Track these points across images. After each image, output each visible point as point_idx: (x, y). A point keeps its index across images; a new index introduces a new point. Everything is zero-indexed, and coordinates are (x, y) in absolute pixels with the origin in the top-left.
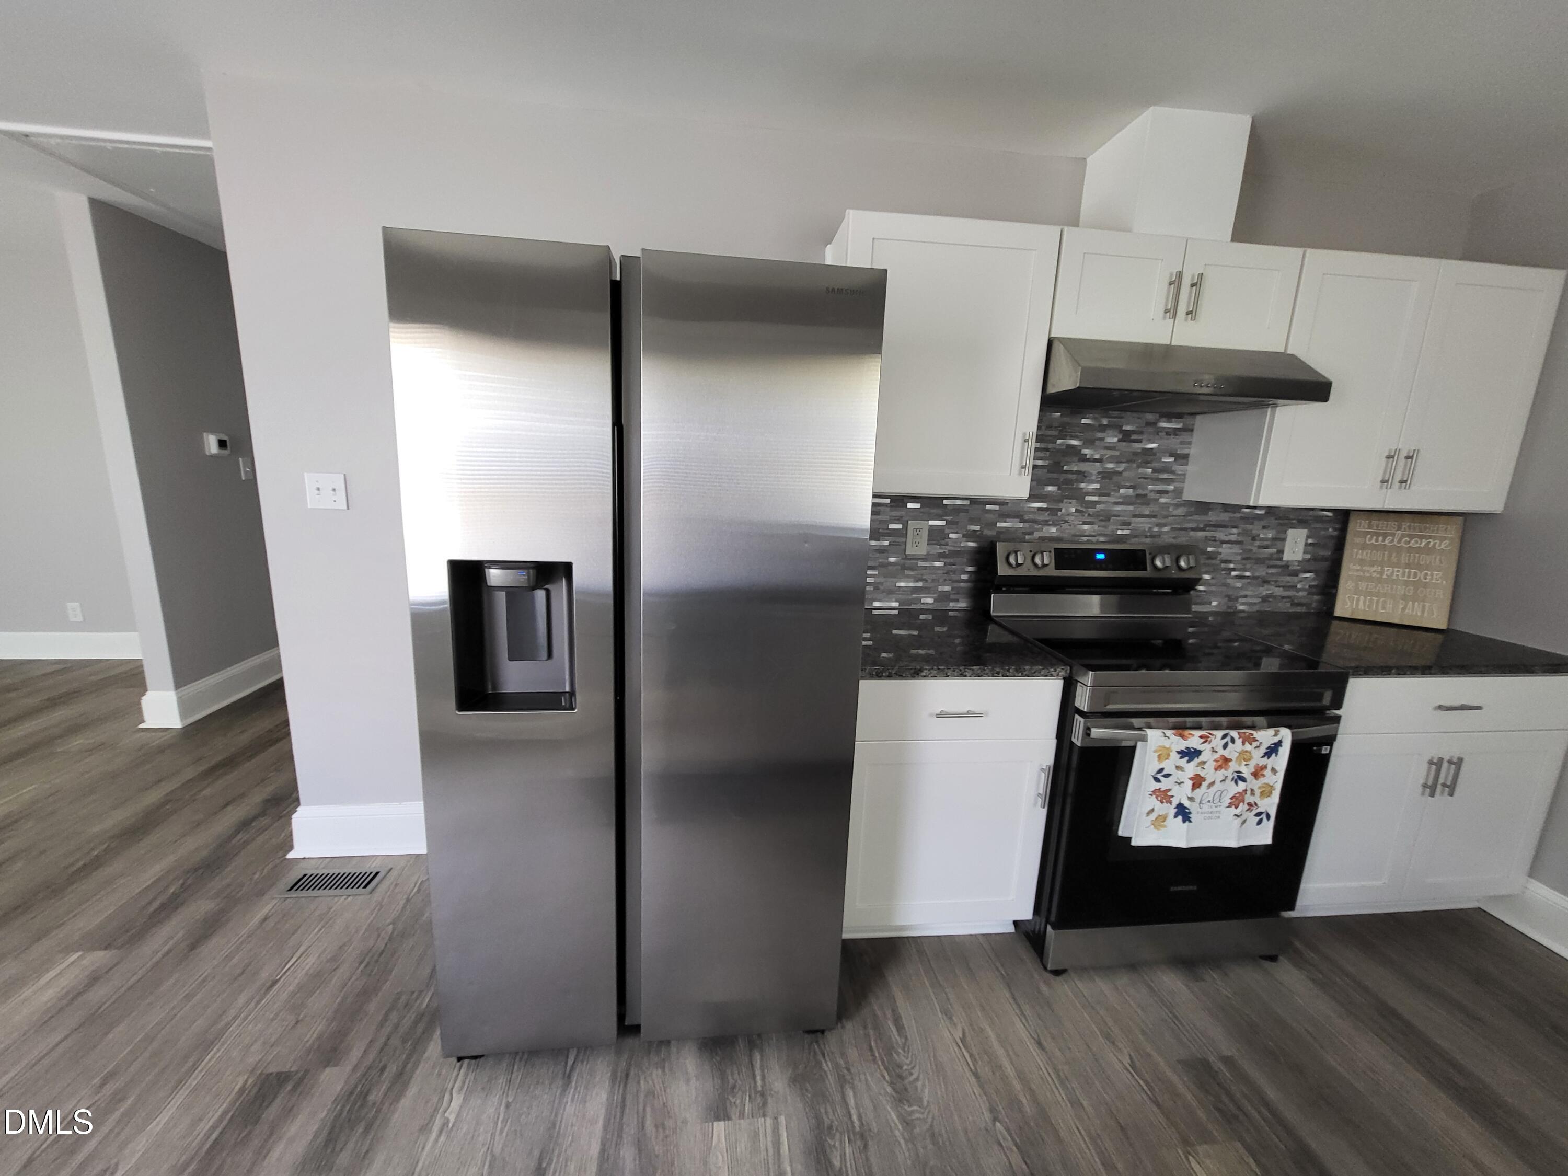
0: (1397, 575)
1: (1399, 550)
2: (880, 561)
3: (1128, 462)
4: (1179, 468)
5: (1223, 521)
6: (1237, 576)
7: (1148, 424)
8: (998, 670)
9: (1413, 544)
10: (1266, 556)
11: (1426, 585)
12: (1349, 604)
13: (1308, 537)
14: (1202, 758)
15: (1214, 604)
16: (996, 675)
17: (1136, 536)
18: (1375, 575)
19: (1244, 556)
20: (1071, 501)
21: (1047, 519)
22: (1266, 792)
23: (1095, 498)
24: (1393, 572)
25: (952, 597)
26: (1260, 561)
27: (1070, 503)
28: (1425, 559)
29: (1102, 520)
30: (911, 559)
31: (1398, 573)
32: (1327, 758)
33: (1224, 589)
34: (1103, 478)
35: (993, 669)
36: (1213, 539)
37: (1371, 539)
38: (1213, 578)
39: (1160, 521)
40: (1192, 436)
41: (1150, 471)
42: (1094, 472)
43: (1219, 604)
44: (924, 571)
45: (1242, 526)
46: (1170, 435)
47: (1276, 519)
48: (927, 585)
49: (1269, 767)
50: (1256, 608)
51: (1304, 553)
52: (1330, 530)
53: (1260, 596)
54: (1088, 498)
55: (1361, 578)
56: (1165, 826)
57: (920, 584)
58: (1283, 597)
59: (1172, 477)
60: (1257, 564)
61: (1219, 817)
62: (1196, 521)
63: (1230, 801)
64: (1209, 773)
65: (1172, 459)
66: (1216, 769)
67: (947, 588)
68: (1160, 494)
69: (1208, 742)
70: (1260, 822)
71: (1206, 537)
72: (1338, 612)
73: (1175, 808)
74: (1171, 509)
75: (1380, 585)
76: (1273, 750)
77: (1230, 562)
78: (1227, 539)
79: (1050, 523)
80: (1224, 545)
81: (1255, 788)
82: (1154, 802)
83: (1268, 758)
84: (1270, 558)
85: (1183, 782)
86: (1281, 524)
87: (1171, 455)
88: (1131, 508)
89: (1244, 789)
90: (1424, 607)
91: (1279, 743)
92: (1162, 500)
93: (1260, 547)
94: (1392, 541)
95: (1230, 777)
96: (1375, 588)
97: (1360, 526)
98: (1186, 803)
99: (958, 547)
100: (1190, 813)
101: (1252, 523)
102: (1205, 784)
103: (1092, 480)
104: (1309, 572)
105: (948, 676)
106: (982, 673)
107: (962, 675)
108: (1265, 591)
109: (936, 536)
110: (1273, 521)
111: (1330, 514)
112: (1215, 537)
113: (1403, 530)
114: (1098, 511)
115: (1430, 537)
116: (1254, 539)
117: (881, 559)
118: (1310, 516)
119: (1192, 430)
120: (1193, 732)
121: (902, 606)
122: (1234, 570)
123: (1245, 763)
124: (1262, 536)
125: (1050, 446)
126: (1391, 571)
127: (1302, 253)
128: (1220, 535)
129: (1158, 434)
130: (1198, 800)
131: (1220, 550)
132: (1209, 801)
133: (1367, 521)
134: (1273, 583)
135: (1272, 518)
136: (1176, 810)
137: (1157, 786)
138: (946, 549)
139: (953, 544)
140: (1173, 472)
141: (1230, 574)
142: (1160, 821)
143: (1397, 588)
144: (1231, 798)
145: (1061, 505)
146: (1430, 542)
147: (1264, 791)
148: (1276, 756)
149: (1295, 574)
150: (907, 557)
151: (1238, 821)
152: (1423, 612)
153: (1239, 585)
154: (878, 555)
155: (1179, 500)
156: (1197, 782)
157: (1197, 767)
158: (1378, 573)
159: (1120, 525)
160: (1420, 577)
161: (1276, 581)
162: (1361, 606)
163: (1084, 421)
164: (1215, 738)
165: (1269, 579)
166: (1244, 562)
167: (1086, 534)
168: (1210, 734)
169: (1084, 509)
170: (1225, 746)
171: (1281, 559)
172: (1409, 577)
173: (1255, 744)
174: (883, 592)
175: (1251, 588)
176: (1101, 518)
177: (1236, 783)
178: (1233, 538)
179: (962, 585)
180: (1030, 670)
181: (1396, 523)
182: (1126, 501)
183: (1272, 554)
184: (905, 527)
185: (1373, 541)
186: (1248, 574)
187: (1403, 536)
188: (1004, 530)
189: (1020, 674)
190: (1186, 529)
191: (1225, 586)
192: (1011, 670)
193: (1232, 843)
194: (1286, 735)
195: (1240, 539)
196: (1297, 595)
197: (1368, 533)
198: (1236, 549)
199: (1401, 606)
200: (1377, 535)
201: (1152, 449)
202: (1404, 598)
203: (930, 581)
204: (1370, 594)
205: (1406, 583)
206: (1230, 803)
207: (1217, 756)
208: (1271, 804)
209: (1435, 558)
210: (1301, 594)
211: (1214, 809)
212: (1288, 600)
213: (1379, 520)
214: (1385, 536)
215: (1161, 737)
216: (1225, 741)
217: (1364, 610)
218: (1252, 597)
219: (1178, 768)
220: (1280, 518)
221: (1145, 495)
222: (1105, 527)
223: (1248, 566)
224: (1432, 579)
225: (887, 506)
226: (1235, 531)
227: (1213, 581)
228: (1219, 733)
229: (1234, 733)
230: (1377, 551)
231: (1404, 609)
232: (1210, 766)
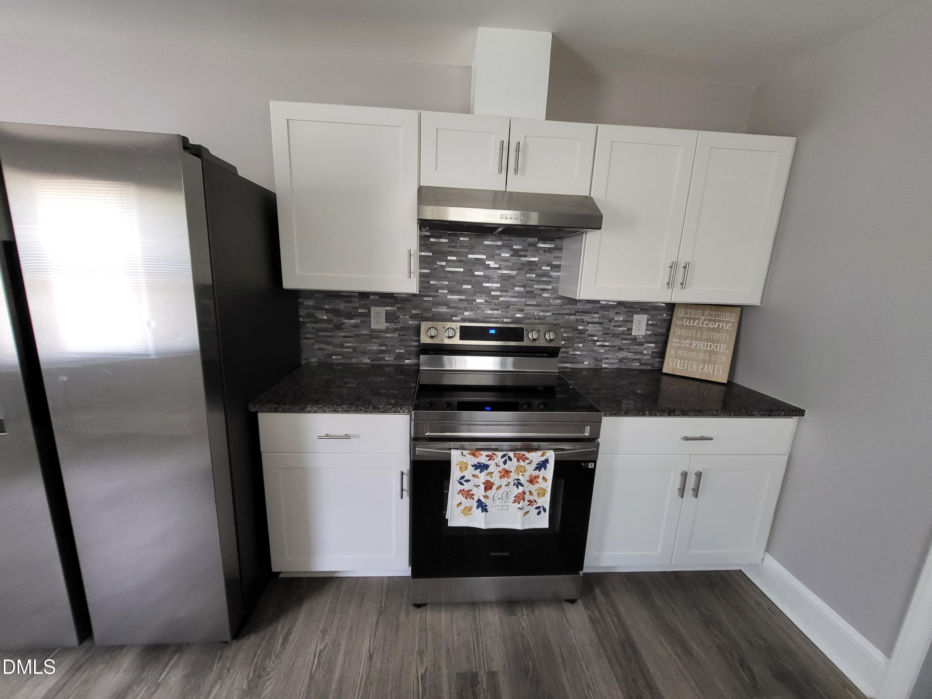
0: (700, 346)
1: (701, 329)
2: (355, 332)
3: (519, 269)
4: (553, 274)
5: (588, 309)
6: (599, 345)
7: (530, 245)
8: (360, 408)
9: (710, 325)
10: (620, 332)
11: (716, 353)
12: (671, 365)
13: (648, 320)
14: (489, 470)
15: (586, 363)
16: (360, 411)
17: (528, 319)
18: (687, 345)
19: (605, 332)
20: (481, 295)
21: (466, 306)
22: (541, 493)
23: (498, 293)
24: (697, 345)
25: (405, 357)
26: (616, 335)
27: (481, 296)
28: (717, 336)
29: (504, 308)
30: (375, 332)
31: (701, 345)
32: (593, 470)
33: (592, 353)
34: (502, 280)
35: (357, 407)
36: (582, 321)
37: (686, 322)
38: (583, 346)
39: (544, 309)
40: (562, 252)
41: (534, 275)
42: (496, 277)
43: (589, 363)
44: (385, 340)
45: (602, 312)
46: (546, 252)
47: (625, 308)
48: (388, 348)
49: (541, 477)
50: (616, 366)
51: (646, 330)
52: (664, 315)
53: (618, 358)
54: (493, 293)
55: (679, 348)
56: (471, 514)
57: (384, 348)
58: (634, 360)
59: (550, 279)
60: (614, 337)
61: (508, 510)
62: (569, 309)
63: (514, 499)
64: (496, 479)
65: (549, 268)
66: (501, 478)
67: (403, 351)
68: (542, 290)
69: (492, 460)
70: (539, 513)
71: (577, 319)
72: (664, 371)
73: (476, 502)
74: (551, 301)
75: (690, 352)
76: (542, 465)
77: (595, 336)
78: (591, 321)
79: (469, 309)
80: (590, 325)
81: (533, 491)
82: (461, 498)
83: (539, 471)
84: (623, 333)
85: (479, 486)
86: (627, 312)
87: (548, 266)
88: (523, 300)
89: (523, 491)
90: (714, 367)
91: (547, 461)
92: (545, 295)
93: (615, 326)
94: (699, 323)
95: (512, 483)
96: (687, 354)
97: (680, 313)
98: (483, 500)
99: (407, 324)
100: (486, 506)
101: (608, 311)
102: (494, 487)
103: (495, 281)
104: (651, 343)
105: (325, 411)
106: (349, 410)
107: (336, 411)
108: (621, 355)
109: (390, 318)
110: (623, 309)
111: (664, 305)
112: (583, 320)
113: (705, 316)
114: (500, 302)
115: (720, 321)
116: (610, 321)
117: (356, 331)
118: (650, 306)
119: (561, 249)
120: (482, 452)
121: (372, 362)
122: (598, 341)
123: (522, 474)
124: (616, 319)
125: (464, 258)
126: (697, 343)
127: (595, 128)
128: (587, 318)
129: (538, 252)
130: (491, 498)
131: (587, 328)
132: (499, 499)
133: (685, 310)
134: (626, 350)
135: (623, 307)
136: (477, 503)
137: (462, 487)
138: (398, 325)
139: (403, 322)
140: (551, 277)
141: (595, 343)
142: (467, 511)
143: (699, 355)
144: (515, 497)
145: (475, 298)
146: (720, 324)
147: (539, 493)
148: (545, 469)
149: (641, 344)
150: (373, 331)
151: (521, 513)
152: (714, 371)
153: (602, 351)
154: (353, 329)
155: (556, 295)
156: (488, 486)
157: (487, 475)
158: (689, 344)
159: (516, 311)
160: (713, 348)
161: (628, 349)
162: (678, 366)
163: (486, 243)
164: (497, 457)
165: (623, 347)
166: (605, 336)
167: (493, 317)
168: (493, 454)
169: (491, 301)
170: (505, 462)
171: (631, 334)
172: (707, 348)
173: (527, 461)
174: (359, 353)
175: (610, 353)
176: (503, 306)
177: (518, 487)
178: (596, 320)
179: (412, 348)
180: (384, 408)
181: (701, 311)
182: (519, 295)
183: (624, 331)
184: (369, 312)
185: (687, 323)
186: (607, 344)
187: (705, 320)
188: (437, 313)
189: (377, 411)
190: (562, 314)
191: (592, 351)
192: (370, 408)
193: (518, 526)
194: (551, 456)
195: (600, 321)
196: (643, 358)
197: (684, 318)
198: (598, 327)
199: (701, 367)
200: (690, 319)
201: (535, 261)
202: (704, 361)
203: (390, 346)
204: (684, 358)
205: (705, 352)
206: (515, 500)
207: (500, 469)
208: (545, 501)
209: (723, 335)
210: (646, 357)
211: (503, 504)
212: (638, 361)
213: (691, 309)
214: (694, 319)
215: (460, 455)
216: (504, 459)
217: (680, 369)
218: (612, 359)
219: (473, 476)
220: (627, 307)
221: (533, 292)
222: (507, 312)
223: (608, 339)
224: (720, 349)
225: (356, 297)
226: (596, 315)
227: (583, 348)
228: (500, 454)
229: (511, 454)
230: (689, 330)
231: (703, 369)
232: (496, 475)
